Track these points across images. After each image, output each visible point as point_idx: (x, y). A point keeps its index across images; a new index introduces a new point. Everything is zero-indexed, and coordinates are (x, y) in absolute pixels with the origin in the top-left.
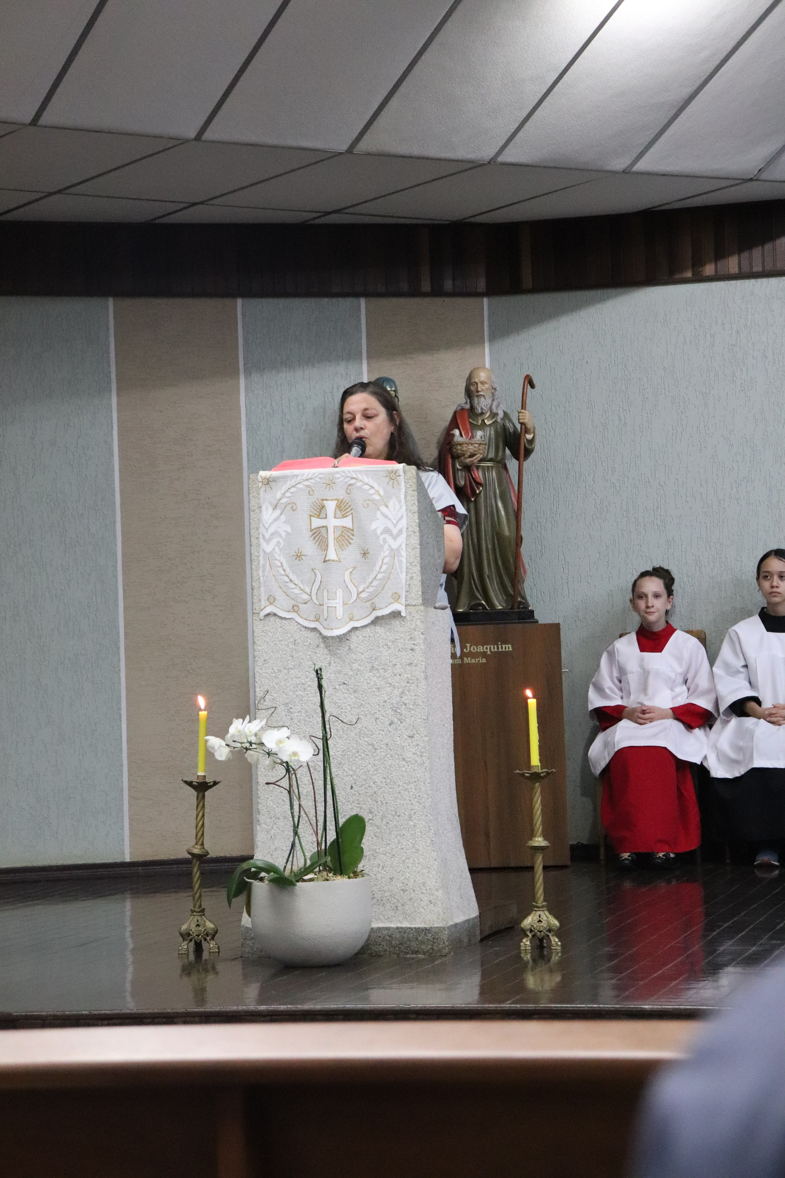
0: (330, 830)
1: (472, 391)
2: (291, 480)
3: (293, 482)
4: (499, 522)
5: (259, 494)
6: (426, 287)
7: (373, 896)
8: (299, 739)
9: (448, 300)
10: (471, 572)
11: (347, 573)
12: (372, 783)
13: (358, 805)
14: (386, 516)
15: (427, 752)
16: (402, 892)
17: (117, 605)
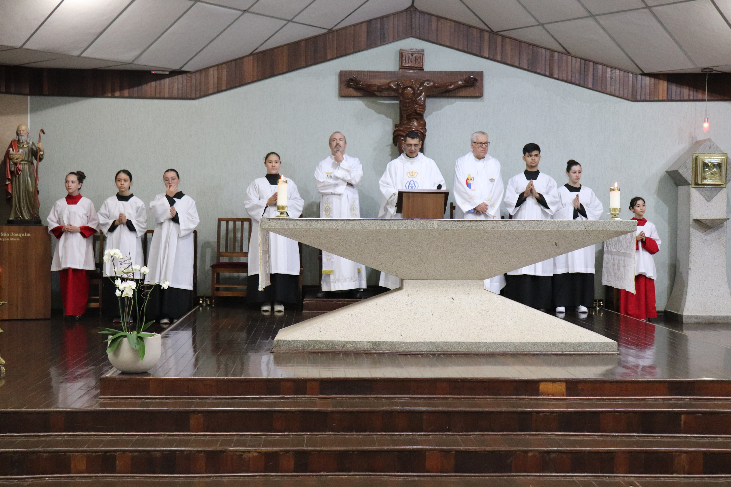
1: (19, 133)
4: (28, 185)
6: (3, 90)
10: (16, 205)
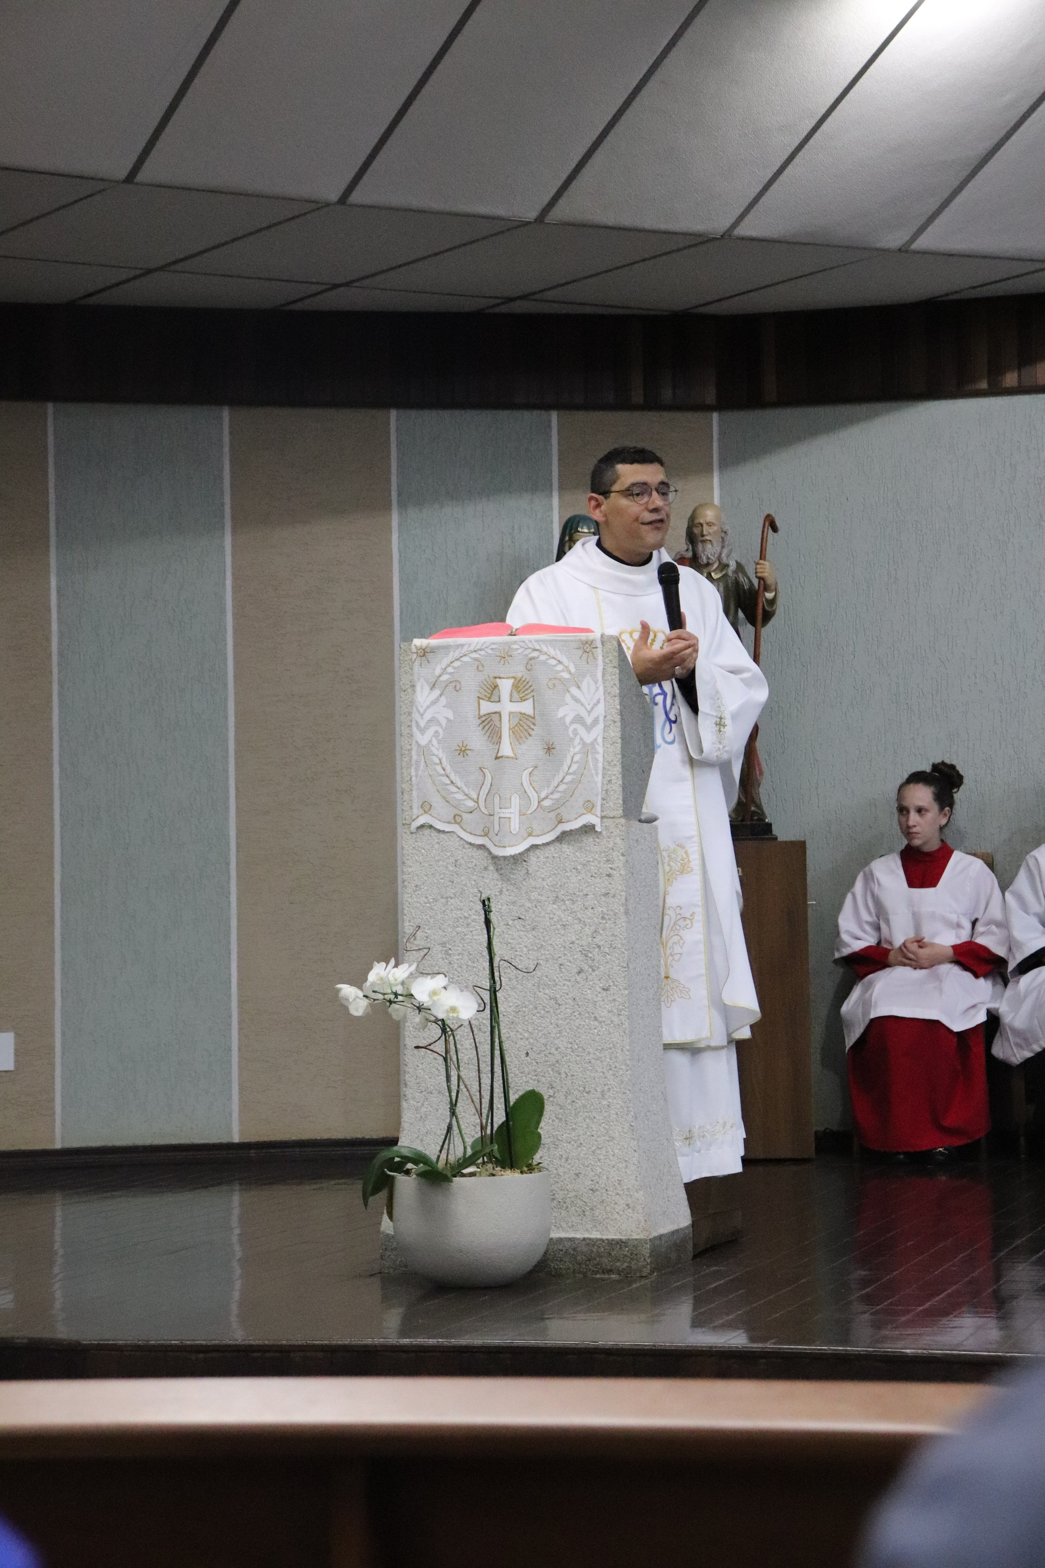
0: (498, 1109)
1: (695, 534)
2: (454, 651)
3: (457, 654)
5: (412, 669)
6: (638, 397)
7: (553, 1197)
8: (459, 990)
9: (667, 415)
11: (526, 773)
12: (553, 1049)
13: (534, 1077)
14: (577, 700)
15: (627, 1010)
16: (591, 1192)
17: (228, 808)
